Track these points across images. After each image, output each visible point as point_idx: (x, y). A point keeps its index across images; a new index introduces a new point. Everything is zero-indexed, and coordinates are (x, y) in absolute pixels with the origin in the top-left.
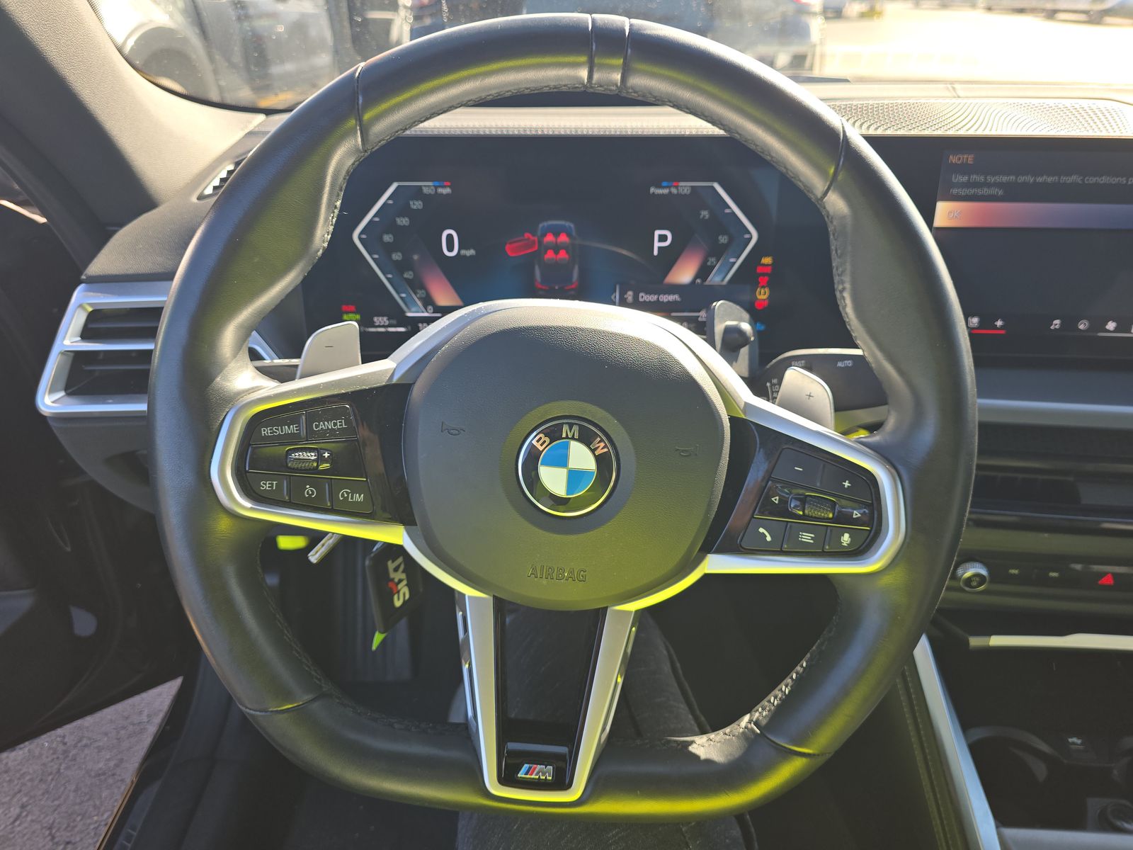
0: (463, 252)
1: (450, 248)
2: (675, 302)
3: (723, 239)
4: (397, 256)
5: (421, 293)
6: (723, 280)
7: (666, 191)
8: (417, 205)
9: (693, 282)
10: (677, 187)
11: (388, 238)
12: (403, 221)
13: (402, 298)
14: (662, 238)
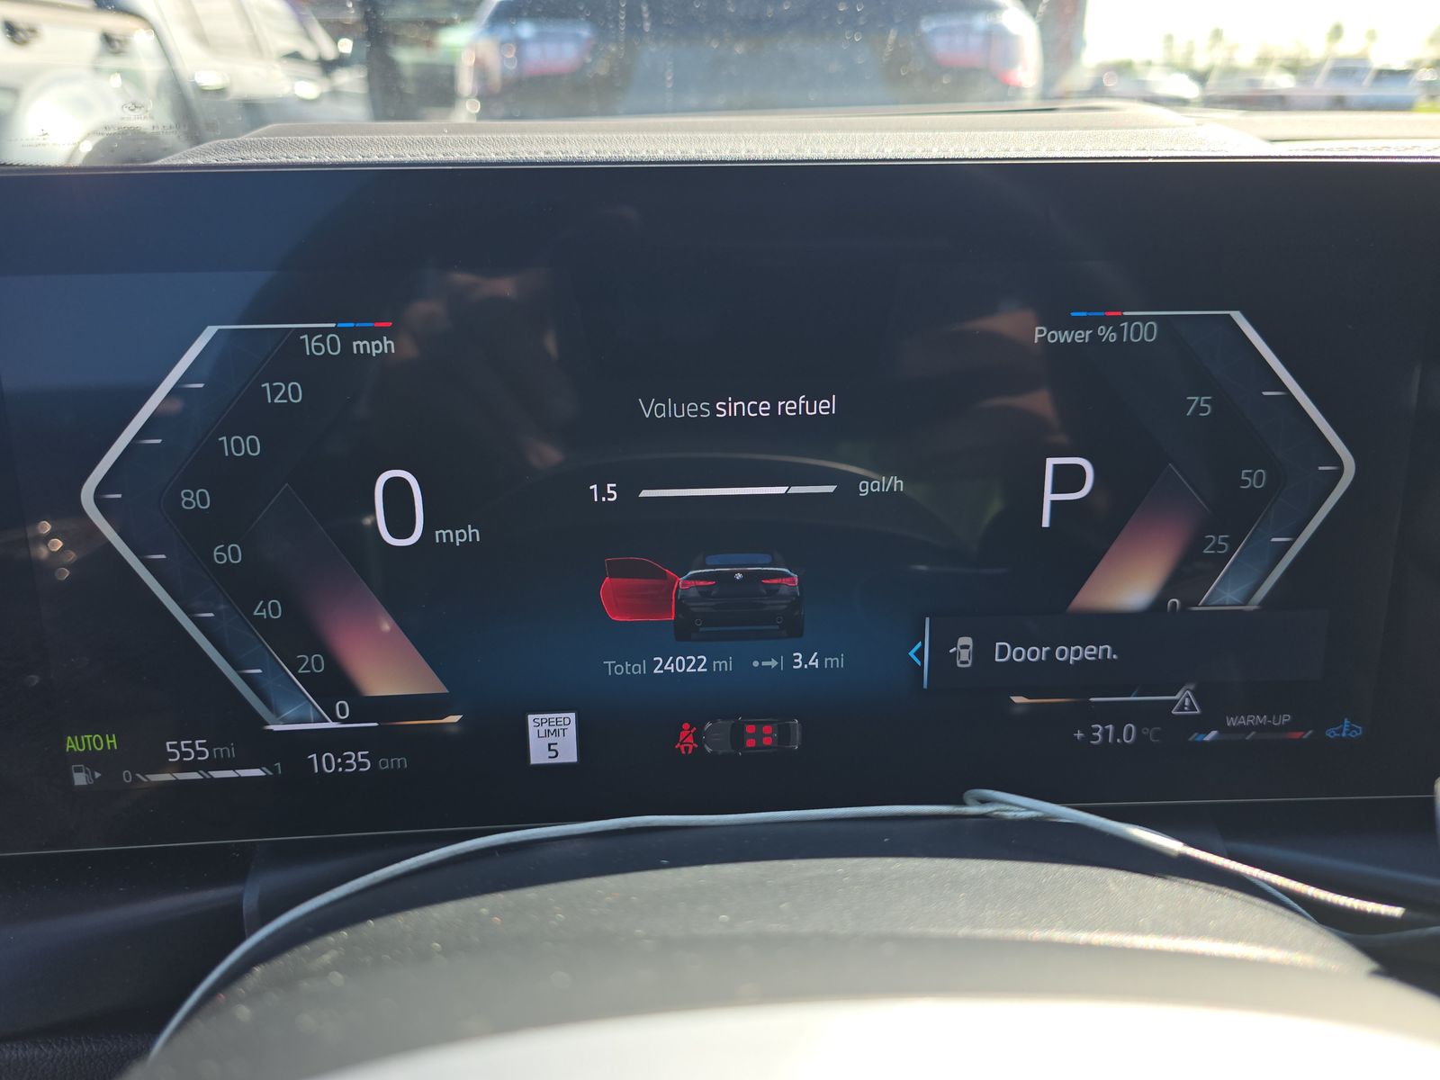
0: (441, 534)
1: (401, 525)
2: (1103, 663)
3: (1252, 479)
4: (227, 555)
5: (312, 662)
6: (1247, 600)
7: (1082, 336)
8: (287, 393)
9: (1158, 605)
10: (1115, 323)
11: (194, 499)
12: (246, 446)
13: (248, 679)
14: (1071, 478)
